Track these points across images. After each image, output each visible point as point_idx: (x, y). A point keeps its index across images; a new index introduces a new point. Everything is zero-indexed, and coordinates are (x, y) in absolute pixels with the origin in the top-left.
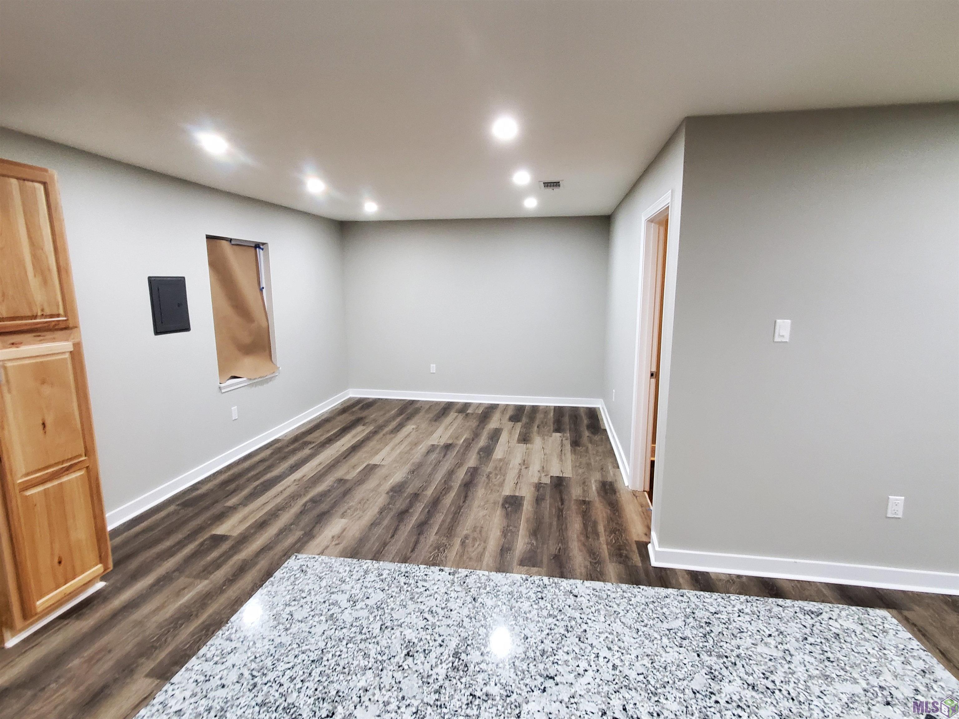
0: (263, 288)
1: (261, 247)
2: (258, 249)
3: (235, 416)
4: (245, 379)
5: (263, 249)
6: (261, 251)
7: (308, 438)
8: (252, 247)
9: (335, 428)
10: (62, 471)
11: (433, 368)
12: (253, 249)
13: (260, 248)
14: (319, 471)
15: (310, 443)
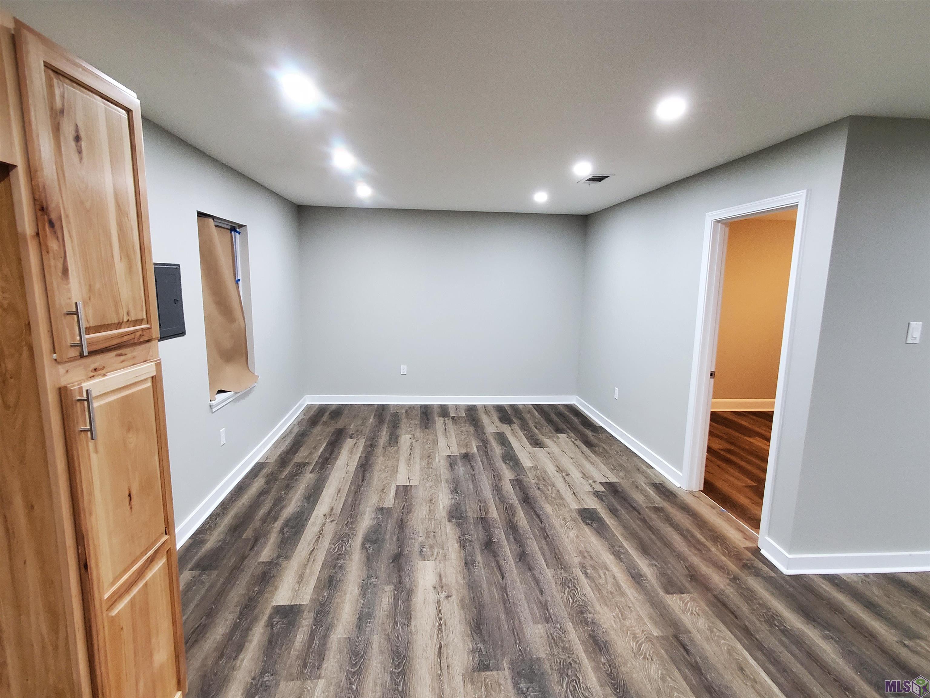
0: (239, 280)
1: (238, 230)
2: (233, 232)
3: (223, 441)
4: (232, 393)
5: (239, 233)
6: (237, 234)
7: (298, 458)
8: (228, 229)
9: (322, 444)
10: (148, 563)
11: (404, 369)
12: (229, 231)
13: (236, 231)
14: (346, 501)
15: (305, 465)
